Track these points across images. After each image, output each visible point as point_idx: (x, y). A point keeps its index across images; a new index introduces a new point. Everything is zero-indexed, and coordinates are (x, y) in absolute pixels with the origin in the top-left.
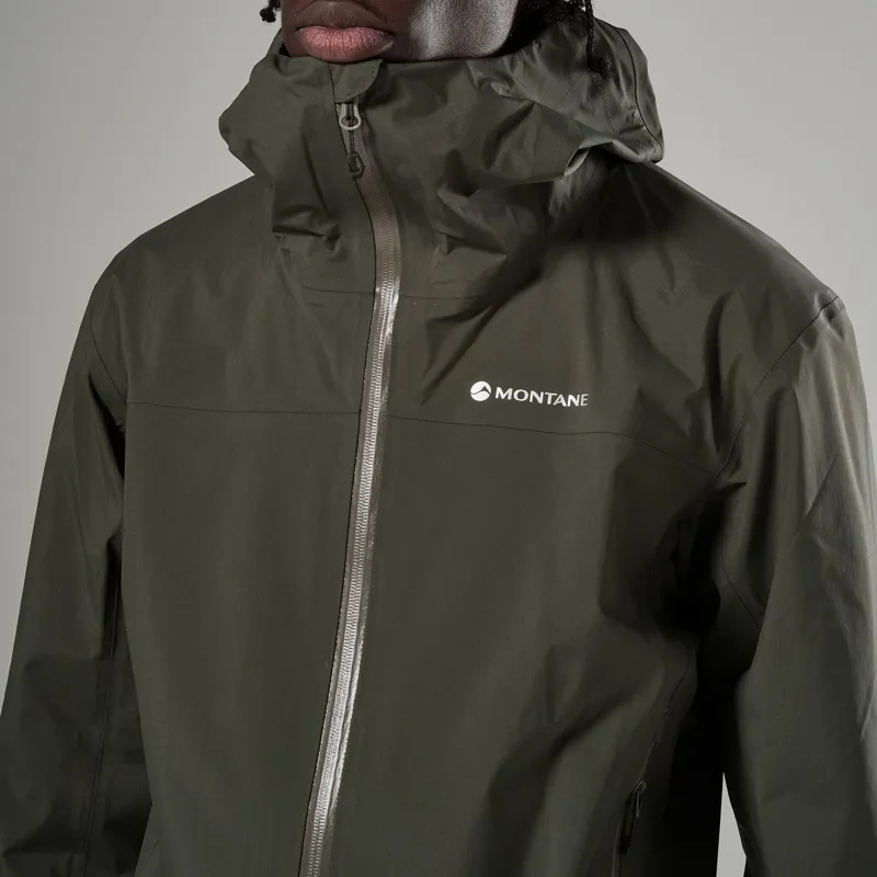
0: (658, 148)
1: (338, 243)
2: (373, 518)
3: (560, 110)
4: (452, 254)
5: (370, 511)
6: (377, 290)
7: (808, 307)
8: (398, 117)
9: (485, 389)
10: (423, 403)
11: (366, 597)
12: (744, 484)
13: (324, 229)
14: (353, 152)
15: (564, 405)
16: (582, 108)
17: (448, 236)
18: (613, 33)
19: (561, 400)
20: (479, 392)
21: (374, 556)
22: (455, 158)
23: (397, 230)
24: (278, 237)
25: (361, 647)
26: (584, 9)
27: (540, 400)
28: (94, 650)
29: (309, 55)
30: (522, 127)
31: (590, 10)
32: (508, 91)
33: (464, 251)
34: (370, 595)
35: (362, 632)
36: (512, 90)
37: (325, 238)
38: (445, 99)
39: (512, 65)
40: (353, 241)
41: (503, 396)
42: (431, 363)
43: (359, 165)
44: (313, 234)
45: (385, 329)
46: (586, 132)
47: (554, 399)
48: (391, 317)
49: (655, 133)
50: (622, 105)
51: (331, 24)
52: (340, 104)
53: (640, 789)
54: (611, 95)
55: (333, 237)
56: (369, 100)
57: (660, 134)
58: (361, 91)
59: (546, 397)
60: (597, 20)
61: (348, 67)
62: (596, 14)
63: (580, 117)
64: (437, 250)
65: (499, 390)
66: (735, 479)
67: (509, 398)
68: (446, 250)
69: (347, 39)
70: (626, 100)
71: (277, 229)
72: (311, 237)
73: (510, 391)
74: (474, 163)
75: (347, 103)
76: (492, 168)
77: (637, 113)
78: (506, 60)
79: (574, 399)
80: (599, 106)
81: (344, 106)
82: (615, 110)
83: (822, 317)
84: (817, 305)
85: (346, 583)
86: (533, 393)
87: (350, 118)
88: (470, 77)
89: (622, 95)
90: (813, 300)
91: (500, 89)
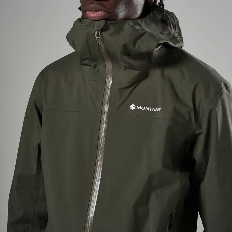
0: (181, 43)
1: (96, 68)
2: (104, 140)
3: (155, 33)
4: (125, 71)
5: (104, 138)
6: (106, 80)
7: (220, 86)
8: (110, 35)
9: (134, 106)
10: (118, 110)
11: (102, 160)
12: (202, 133)
13: (93, 64)
14: (99, 44)
15: (155, 111)
16: (161, 33)
17: (124, 66)
18: (169, 13)
19: (154, 109)
20: (132, 107)
21: (104, 150)
22: (125, 46)
23: (111, 65)
24: (82, 66)
25: (101, 173)
26: (162, 7)
27: (148, 110)
28: (35, 172)
29: (88, 19)
30: (143, 37)
31: (163, 7)
32: (140, 28)
33: (128, 70)
34: (103, 160)
35: (101, 170)
36: (141, 28)
37: (93, 67)
38: (123, 30)
39: (141, 22)
40: (100, 67)
41: (139, 108)
42: (120, 99)
43: (100, 47)
44: (90, 65)
45: (108, 90)
46: (160, 39)
47: (152, 109)
48: (110, 87)
49: (181, 40)
50: (172, 32)
51: (93, 10)
52: (95, 31)
53: (174, 212)
54: (169, 30)
55: (95, 66)
56: (103, 30)
57: (183, 40)
58: (101, 28)
59: (150, 109)
60: (165, 10)
61: (97, 21)
62: (165, 8)
63: (160, 35)
64: (122, 69)
65: (138, 107)
66: (200, 131)
67: (140, 109)
68: (124, 70)
69: (97, 14)
70: (173, 31)
71: (81, 64)
72: (90, 67)
73: (140, 107)
74: (130, 47)
75: (97, 31)
76: (135, 48)
77: (176, 35)
78: (140, 20)
79: (157, 110)
80: (165, 33)
81: (96, 32)
82: (170, 34)
83: (224, 89)
84: (223, 85)
85: (97, 157)
86: (146, 108)
87: (98, 35)
88: (130, 24)
89: (172, 29)
90: (222, 84)
91: (138, 28)
